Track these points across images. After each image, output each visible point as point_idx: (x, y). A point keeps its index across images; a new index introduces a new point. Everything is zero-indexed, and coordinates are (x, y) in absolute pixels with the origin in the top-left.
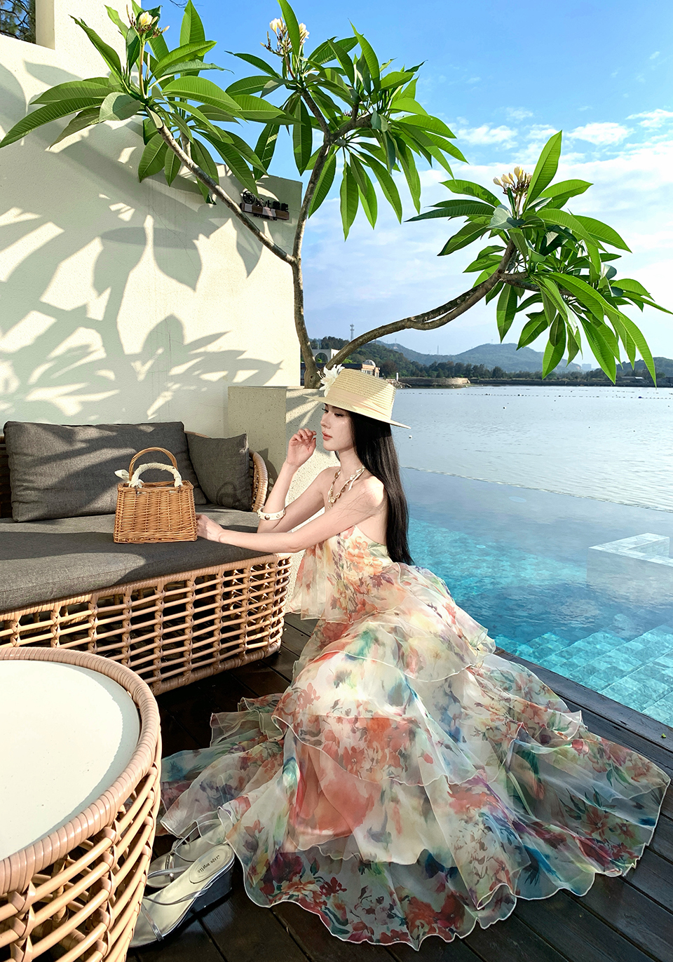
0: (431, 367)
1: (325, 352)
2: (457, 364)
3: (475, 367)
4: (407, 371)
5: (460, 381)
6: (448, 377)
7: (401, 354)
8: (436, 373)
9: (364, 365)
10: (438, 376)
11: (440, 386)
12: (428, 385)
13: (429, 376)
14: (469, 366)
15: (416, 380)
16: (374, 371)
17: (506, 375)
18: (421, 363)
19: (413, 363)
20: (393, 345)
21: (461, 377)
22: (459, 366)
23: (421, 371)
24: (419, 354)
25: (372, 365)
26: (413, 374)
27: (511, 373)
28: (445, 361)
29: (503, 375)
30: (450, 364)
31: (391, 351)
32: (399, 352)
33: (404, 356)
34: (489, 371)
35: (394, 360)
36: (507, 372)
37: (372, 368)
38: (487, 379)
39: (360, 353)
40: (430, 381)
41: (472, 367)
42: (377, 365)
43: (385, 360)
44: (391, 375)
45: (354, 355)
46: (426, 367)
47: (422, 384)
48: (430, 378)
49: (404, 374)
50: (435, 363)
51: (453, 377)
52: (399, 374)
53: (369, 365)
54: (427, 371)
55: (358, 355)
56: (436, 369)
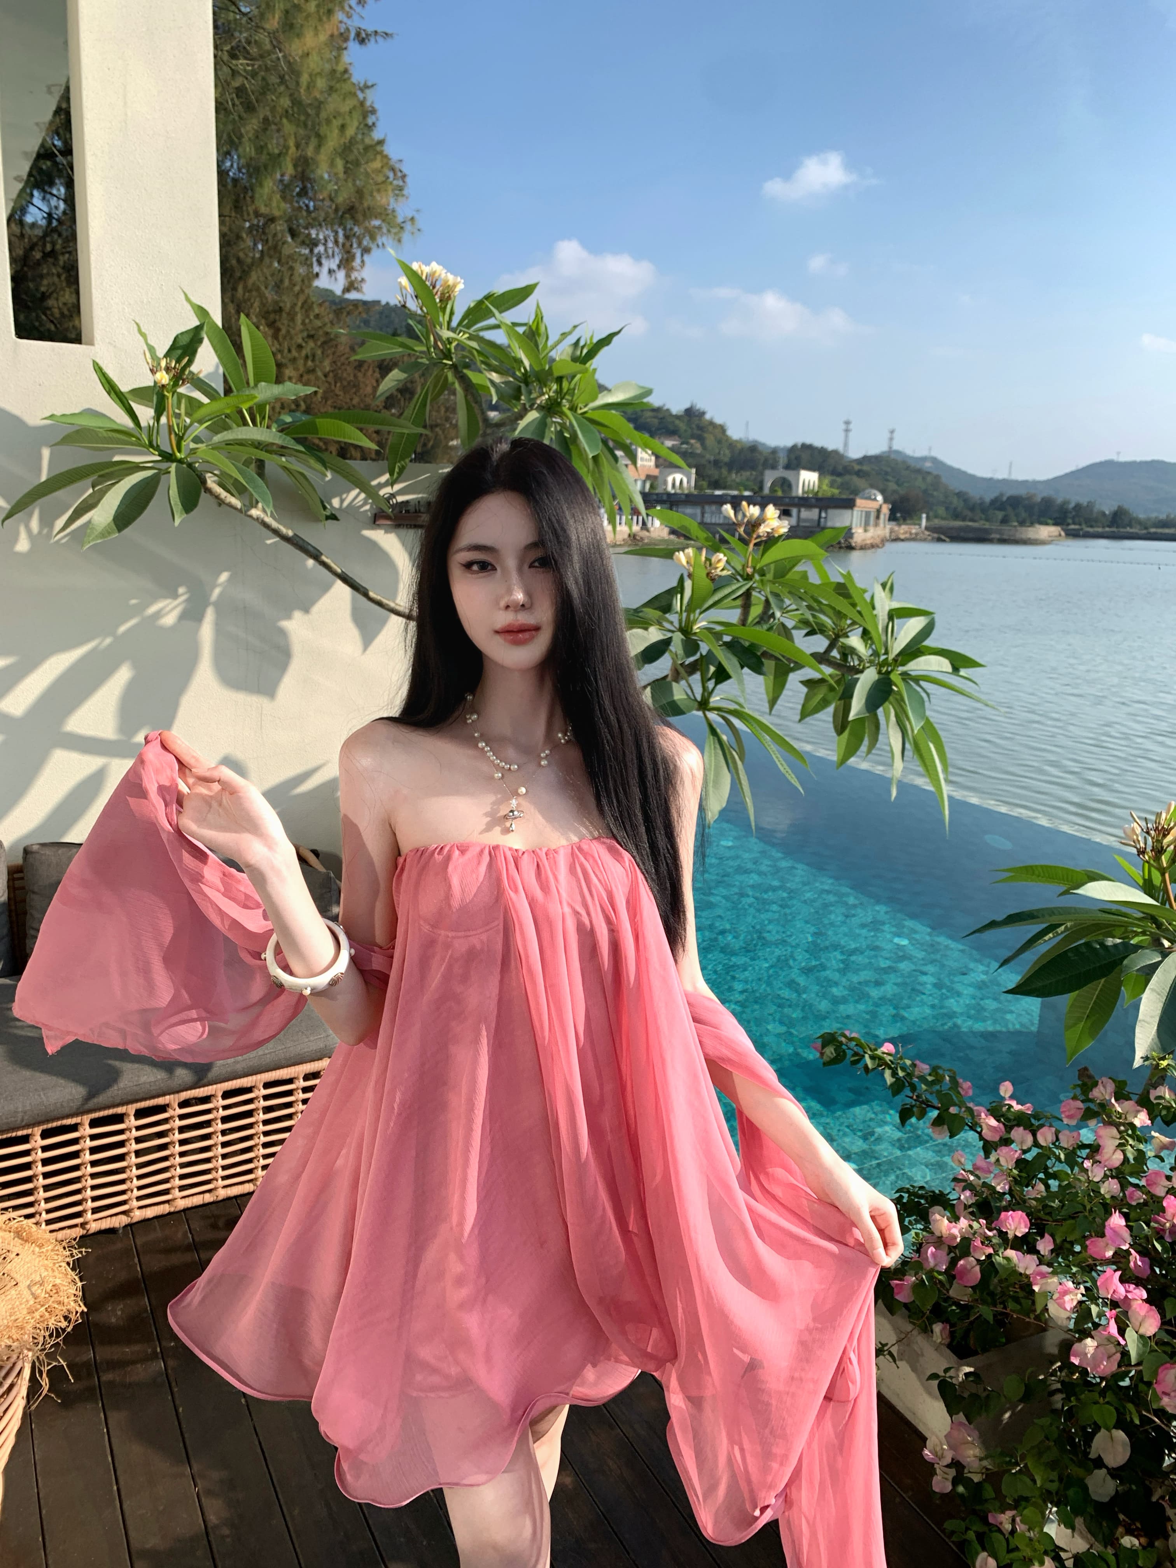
0: (993, 502)
1: (789, 475)
2: (1043, 499)
3: (1078, 507)
4: (947, 509)
5: (1045, 531)
6: (1022, 523)
7: (937, 477)
8: (1000, 515)
9: (859, 502)
10: (1005, 521)
11: (1003, 541)
12: (981, 538)
13: (987, 520)
14: (1066, 502)
15: (961, 529)
16: (879, 511)
17: (1139, 522)
18: (975, 494)
19: (959, 495)
20: (924, 459)
21: (1047, 524)
22: (1047, 503)
23: (972, 509)
24: (973, 477)
25: (875, 499)
26: (956, 516)
27: (1149, 519)
28: (1022, 492)
29: (1132, 521)
30: (1029, 498)
31: (919, 471)
32: (935, 473)
33: (944, 480)
34: (1104, 514)
35: (923, 487)
36: (1142, 516)
37: (874, 505)
38: (1100, 530)
39: (859, 474)
40: (986, 531)
41: (1072, 505)
42: (886, 501)
43: (902, 492)
44: (911, 518)
45: (847, 478)
46: (982, 503)
47: (971, 535)
48: (987, 526)
49: (936, 517)
50: (1002, 495)
51: (1032, 524)
52: (928, 518)
53: (869, 498)
54: (983, 511)
55: (855, 478)
56: (1002, 509)
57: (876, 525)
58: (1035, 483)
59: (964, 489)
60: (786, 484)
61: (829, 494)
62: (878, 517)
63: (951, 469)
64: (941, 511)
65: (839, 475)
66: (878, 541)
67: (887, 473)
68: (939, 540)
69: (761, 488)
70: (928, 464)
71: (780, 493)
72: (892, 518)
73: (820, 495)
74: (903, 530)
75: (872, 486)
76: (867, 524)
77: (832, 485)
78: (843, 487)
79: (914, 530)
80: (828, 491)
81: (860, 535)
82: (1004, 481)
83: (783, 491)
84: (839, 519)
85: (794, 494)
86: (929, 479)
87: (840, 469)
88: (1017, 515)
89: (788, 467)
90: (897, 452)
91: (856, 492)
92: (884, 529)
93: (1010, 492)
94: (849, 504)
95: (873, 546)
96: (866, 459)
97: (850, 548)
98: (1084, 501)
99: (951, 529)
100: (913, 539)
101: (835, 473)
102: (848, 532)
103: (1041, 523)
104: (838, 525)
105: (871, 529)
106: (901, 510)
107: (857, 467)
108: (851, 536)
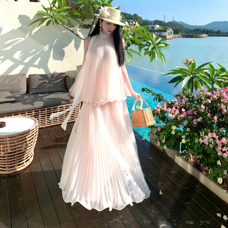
0: (194, 30)
1: (154, 26)
2: (203, 29)
3: (210, 30)
4: (185, 31)
5: (204, 35)
6: (199, 34)
7: (183, 26)
8: (195, 32)
9: (167, 31)
10: (196, 33)
11: (196, 37)
12: (192, 37)
14: (208, 30)
15: (188, 35)
16: (171, 32)
17: (223, 33)
18: (190, 29)
19: (187, 29)
20: (180, 22)
21: (204, 34)
22: (204, 30)
23: (190, 31)
24: (190, 25)
25: (171, 30)
26: (187, 33)
27: (224, 32)
28: (199, 28)
29: (221, 33)
30: (201, 29)
31: (179, 24)
32: (182, 25)
33: (184, 26)
34: (215, 32)
35: (180, 28)
36: (223, 32)
37: (171, 31)
38: (215, 35)
39: (167, 25)
40: (193, 35)
42: (173, 30)
43: (176, 28)
44: (178, 33)
45: (165, 26)
46: (192, 30)
47: (190, 36)
50: (195, 29)
51: (202, 34)
52: (181, 33)
53: (170, 30)
54: (192, 32)
55: (167, 26)
56: (195, 31)
57: (171, 35)
58: (202, 26)
59: (188, 28)
60: (153, 28)
61: (162, 29)
62: (171, 33)
63: (185, 24)
64: (184, 32)
65: (164, 26)
66: (171, 38)
67: (173, 25)
68: (184, 37)
69: (149, 29)
70: (181, 23)
71: (152, 29)
72: (174, 33)
73: (160, 29)
74: (176, 36)
75: (170, 28)
76: (169, 35)
77: (162, 28)
78: (164, 28)
79: (179, 36)
80: (161, 28)
81: (168, 37)
82: (196, 26)
83: (153, 29)
84: (164, 34)
85: (155, 29)
86: (181, 26)
87: (164, 24)
88: (198, 32)
89: (154, 24)
90: (175, 21)
91: (167, 29)
92: (173, 36)
93: (197, 28)
94: (165, 31)
95: (170, 39)
96: (169, 23)
97: (166, 39)
99: (186, 35)
100: (179, 37)
101: (163, 25)
102: (166, 36)
103: (203, 34)
104: (164, 35)
105: (170, 36)
106: (176, 32)
107: (167, 24)
108: (166, 37)
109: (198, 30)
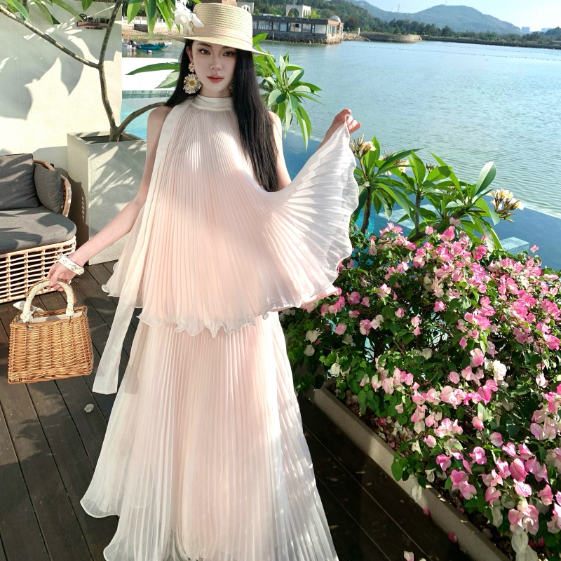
0: (391, 23)
1: (298, 7)
2: (413, 22)
3: (428, 26)
4: (370, 26)
5: (414, 37)
6: (403, 33)
7: (366, 11)
8: (394, 29)
9: (330, 22)
10: (395, 32)
11: (394, 42)
12: (384, 40)
13: (388, 32)
14: (422, 24)
15: (376, 35)
16: (339, 26)
17: (455, 34)
18: (383, 19)
19: (376, 19)
20: (360, 2)
21: (414, 34)
22: (415, 24)
23: (381, 26)
24: (382, 11)
25: (337, 21)
26: (374, 29)
27: (458, 33)
28: (403, 19)
29: (452, 33)
30: (407, 22)
31: (357, 8)
32: (365, 8)
33: (369, 12)
34: (439, 29)
35: (360, 15)
36: (456, 31)
37: (337, 23)
38: (437, 37)
39: (331, 8)
40: (387, 37)
41: (425, 25)
42: (342, 21)
43: (350, 17)
44: (354, 30)
45: (325, 10)
46: (386, 23)
47: (380, 39)
48: (388, 34)
49: (365, 30)
50: (394, 20)
51: (408, 34)
52: (361, 29)
53: (335, 20)
54: (386, 27)
55: (329, 10)
56: (394, 26)
57: (337, 33)
58: (410, 14)
59: (377, 17)
60: (296, 12)
61: (316, 18)
62: (338, 29)
63: (372, 6)
64: (367, 27)
65: (321, 8)
66: (338, 40)
67: (343, 8)
68: (366, 40)
69: (285, 14)
70: (362, 4)
71: (293, 16)
72: (345, 29)
73: (312, 18)
74: (350, 35)
75: (336, 14)
76: (333, 32)
77: (318, 13)
78: (323, 14)
79: (355, 35)
80: (315, 15)
81: (330, 38)
82: (396, 14)
83: (295, 15)
84: (320, 29)
85: (300, 17)
86: (362, 12)
87: (322, 5)
88: (401, 30)
89: (298, 4)
91: (329, 17)
92: (341, 35)
93: (398, 19)
94: (325, 23)
95: (336, 43)
97: (326, 43)
98: (431, 24)
99: (371, 35)
100: (355, 39)
101: (319, 7)
102: (324, 36)
103: (412, 34)
104: (320, 32)
105: (335, 35)
106: (349, 26)
107: (329, 5)
108: (326, 38)
109: (400, 24)
